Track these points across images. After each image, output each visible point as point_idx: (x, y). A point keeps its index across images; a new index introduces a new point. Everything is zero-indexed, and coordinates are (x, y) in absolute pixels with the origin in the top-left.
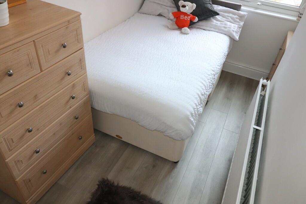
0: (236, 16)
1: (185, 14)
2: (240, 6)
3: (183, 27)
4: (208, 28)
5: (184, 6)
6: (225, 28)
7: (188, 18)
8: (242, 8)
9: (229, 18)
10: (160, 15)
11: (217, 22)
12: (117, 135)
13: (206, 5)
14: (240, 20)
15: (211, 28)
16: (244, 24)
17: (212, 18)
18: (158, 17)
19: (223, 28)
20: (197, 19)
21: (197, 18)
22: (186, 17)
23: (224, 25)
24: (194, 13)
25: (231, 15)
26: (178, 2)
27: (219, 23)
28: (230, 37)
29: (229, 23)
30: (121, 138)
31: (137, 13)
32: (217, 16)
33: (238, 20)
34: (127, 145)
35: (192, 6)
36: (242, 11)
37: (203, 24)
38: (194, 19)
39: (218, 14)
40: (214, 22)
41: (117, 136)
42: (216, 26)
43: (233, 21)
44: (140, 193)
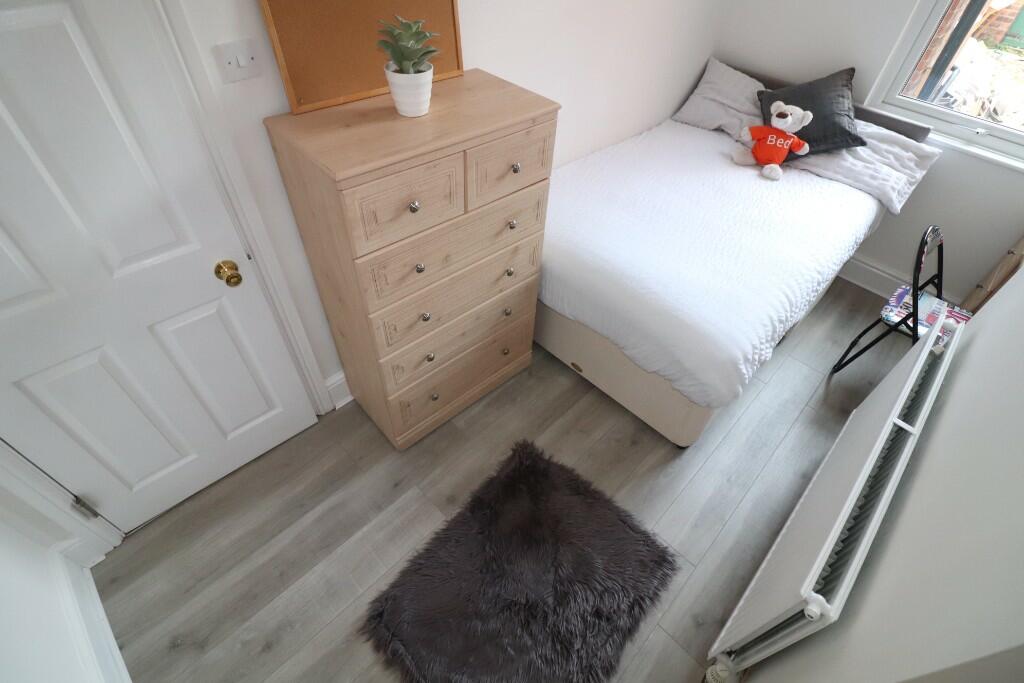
0: (910, 154)
1: (781, 134)
2: (927, 131)
3: (769, 162)
4: (830, 174)
5: (782, 115)
6: (873, 177)
7: (786, 145)
8: (931, 135)
9: (891, 157)
10: (719, 130)
11: (856, 162)
12: (574, 362)
13: (837, 119)
14: (917, 165)
15: (837, 173)
16: (924, 178)
17: (844, 152)
18: (715, 135)
19: (867, 179)
20: (806, 148)
21: (807, 146)
22: (780, 142)
23: (871, 172)
24: (803, 134)
25: (896, 150)
26: (771, 104)
27: (860, 164)
28: (880, 201)
29: (886, 169)
30: (581, 371)
31: (669, 121)
32: (859, 149)
33: (912, 165)
34: (589, 386)
35: (803, 118)
36: (928, 143)
37: (820, 161)
38: (800, 146)
39: (863, 143)
40: (848, 159)
41: (573, 364)
42: (851, 170)
43: (896, 164)
44: (590, 484)
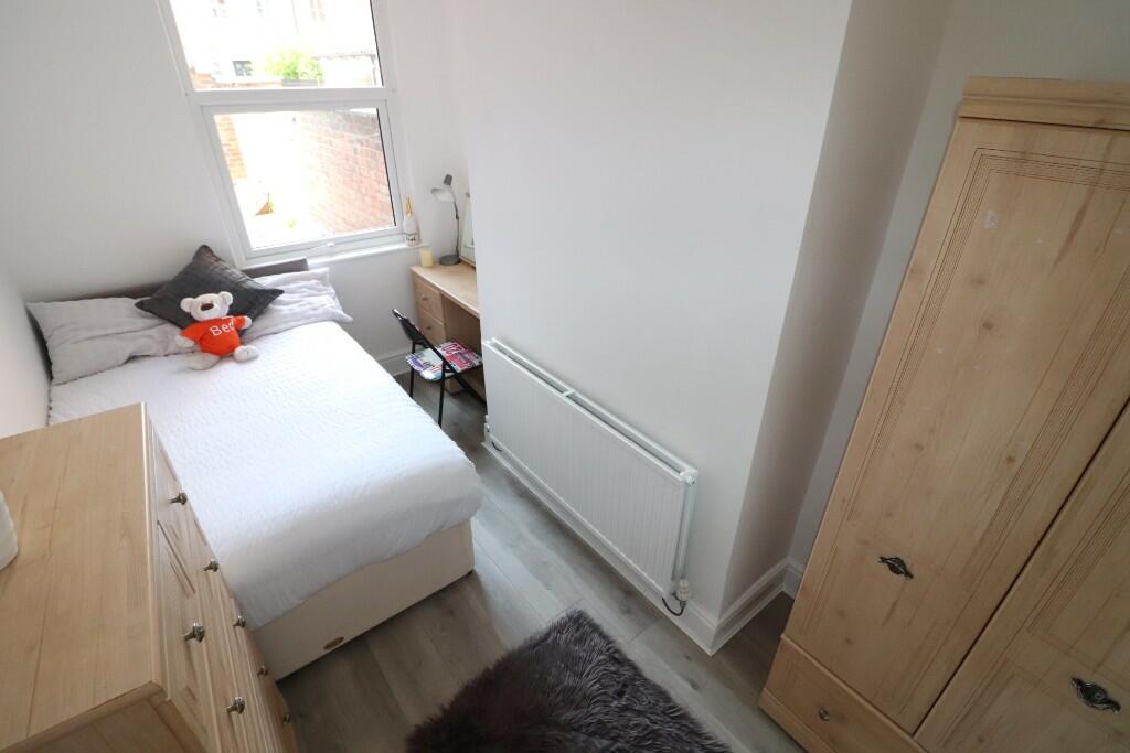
0: (313, 282)
1: (218, 322)
2: (304, 261)
3: (232, 348)
4: (283, 327)
5: (207, 307)
6: (314, 309)
7: (230, 327)
8: (310, 262)
9: (305, 290)
10: (132, 358)
11: (290, 307)
12: (324, 644)
13: (245, 286)
14: (324, 285)
15: (286, 322)
16: (334, 287)
17: (271, 306)
18: (131, 366)
19: (312, 312)
20: (248, 319)
21: (246, 317)
22: (224, 327)
23: (309, 306)
24: (234, 311)
25: (302, 283)
27: (294, 306)
28: (334, 320)
29: (312, 299)
30: (341, 639)
32: (281, 297)
33: (321, 287)
34: (361, 640)
35: (224, 299)
36: (313, 268)
37: (263, 322)
38: (242, 322)
39: (281, 292)
40: (283, 308)
41: (326, 648)
42: (295, 314)
43: (314, 292)
